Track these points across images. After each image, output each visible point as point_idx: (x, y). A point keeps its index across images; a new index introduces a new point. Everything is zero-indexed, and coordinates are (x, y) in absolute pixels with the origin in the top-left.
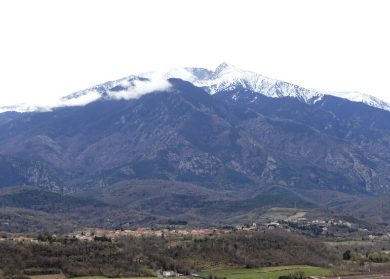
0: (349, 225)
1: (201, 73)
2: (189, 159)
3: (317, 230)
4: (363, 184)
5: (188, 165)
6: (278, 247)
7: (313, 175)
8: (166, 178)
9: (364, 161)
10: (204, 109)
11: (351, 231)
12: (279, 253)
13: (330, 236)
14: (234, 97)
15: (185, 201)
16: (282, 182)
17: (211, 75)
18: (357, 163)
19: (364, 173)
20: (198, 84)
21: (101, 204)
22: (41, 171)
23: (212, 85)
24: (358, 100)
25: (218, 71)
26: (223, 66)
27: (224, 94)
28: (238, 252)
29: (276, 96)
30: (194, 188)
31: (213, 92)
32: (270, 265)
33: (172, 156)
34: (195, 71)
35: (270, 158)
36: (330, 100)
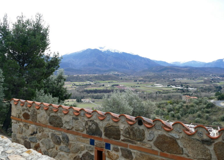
0: (124, 74)
1: (101, 48)
2: (98, 63)
3: (118, 75)
4: (129, 68)
5: (98, 64)
6: (109, 77)
7: (120, 66)
8: (94, 66)
9: (129, 64)
10: (101, 54)
11: (124, 75)
12: (109, 78)
13: (120, 76)
14: (107, 52)
15: (96, 70)
16: (114, 67)
17: (103, 48)
18: (128, 64)
19: (129, 66)
20: (100, 50)
21: (82, 71)
22: (71, 65)
23: (103, 50)
24: (128, 53)
25: (104, 48)
26: (105, 47)
27: (105, 52)
28: (102, 78)
29: (114, 52)
30: (99, 68)
31: (103, 51)
32: (107, 80)
33: (95, 62)
34: (100, 47)
35: (112, 63)
36: (123, 53)
